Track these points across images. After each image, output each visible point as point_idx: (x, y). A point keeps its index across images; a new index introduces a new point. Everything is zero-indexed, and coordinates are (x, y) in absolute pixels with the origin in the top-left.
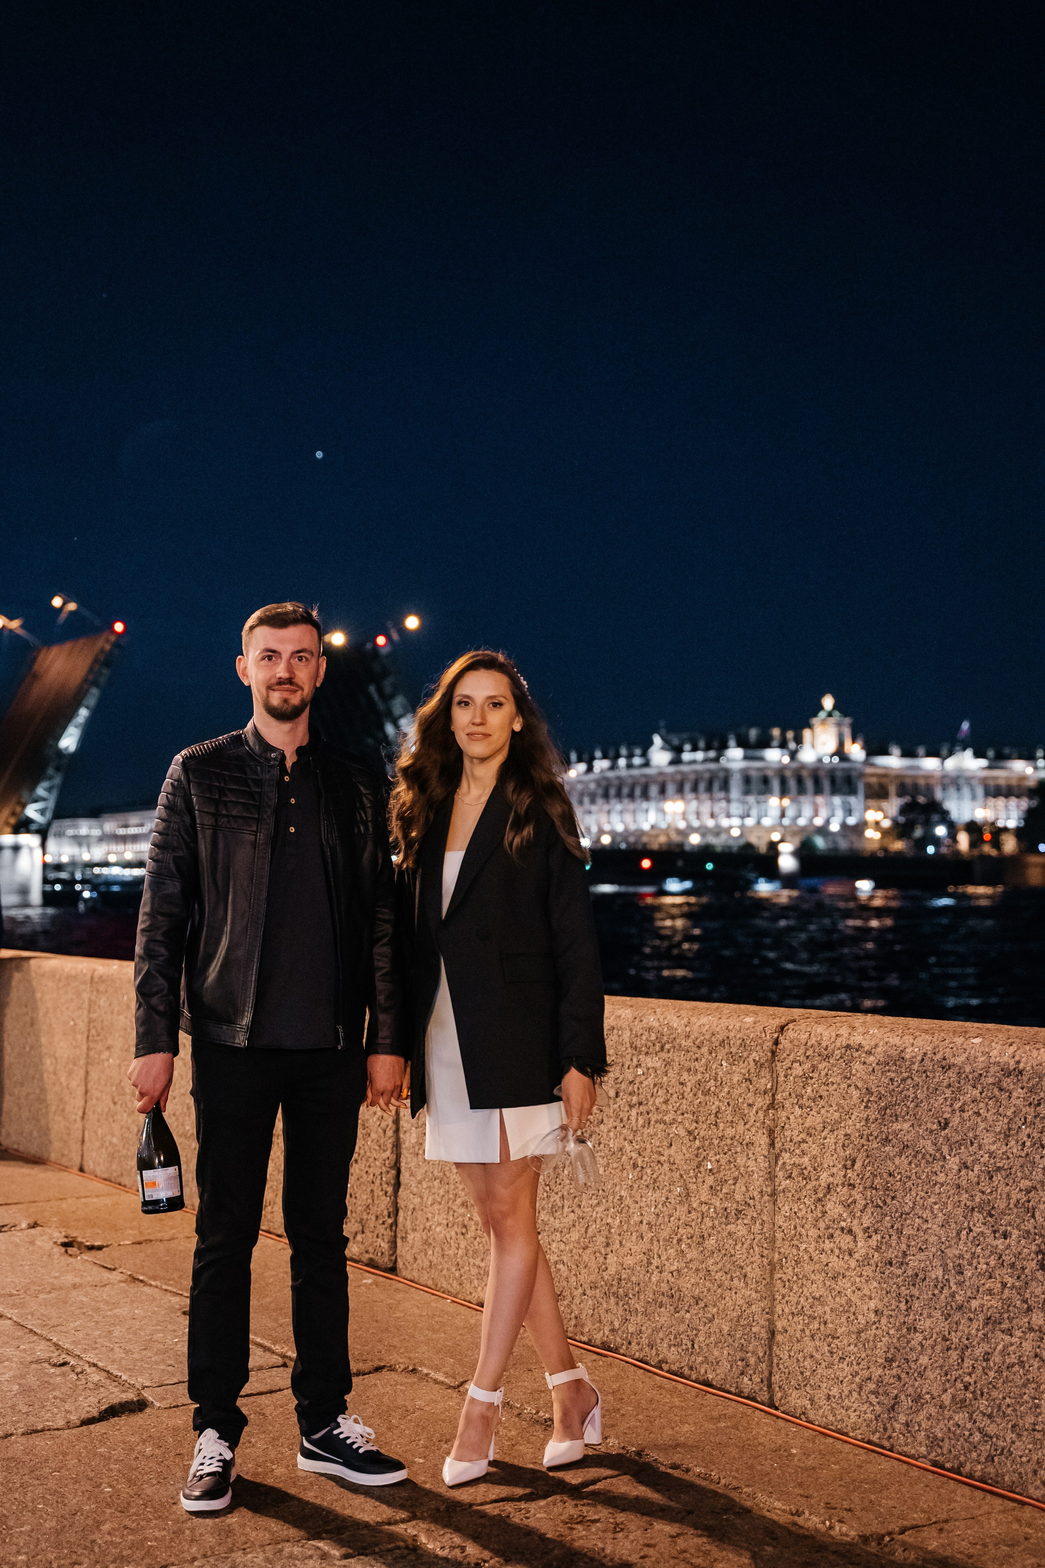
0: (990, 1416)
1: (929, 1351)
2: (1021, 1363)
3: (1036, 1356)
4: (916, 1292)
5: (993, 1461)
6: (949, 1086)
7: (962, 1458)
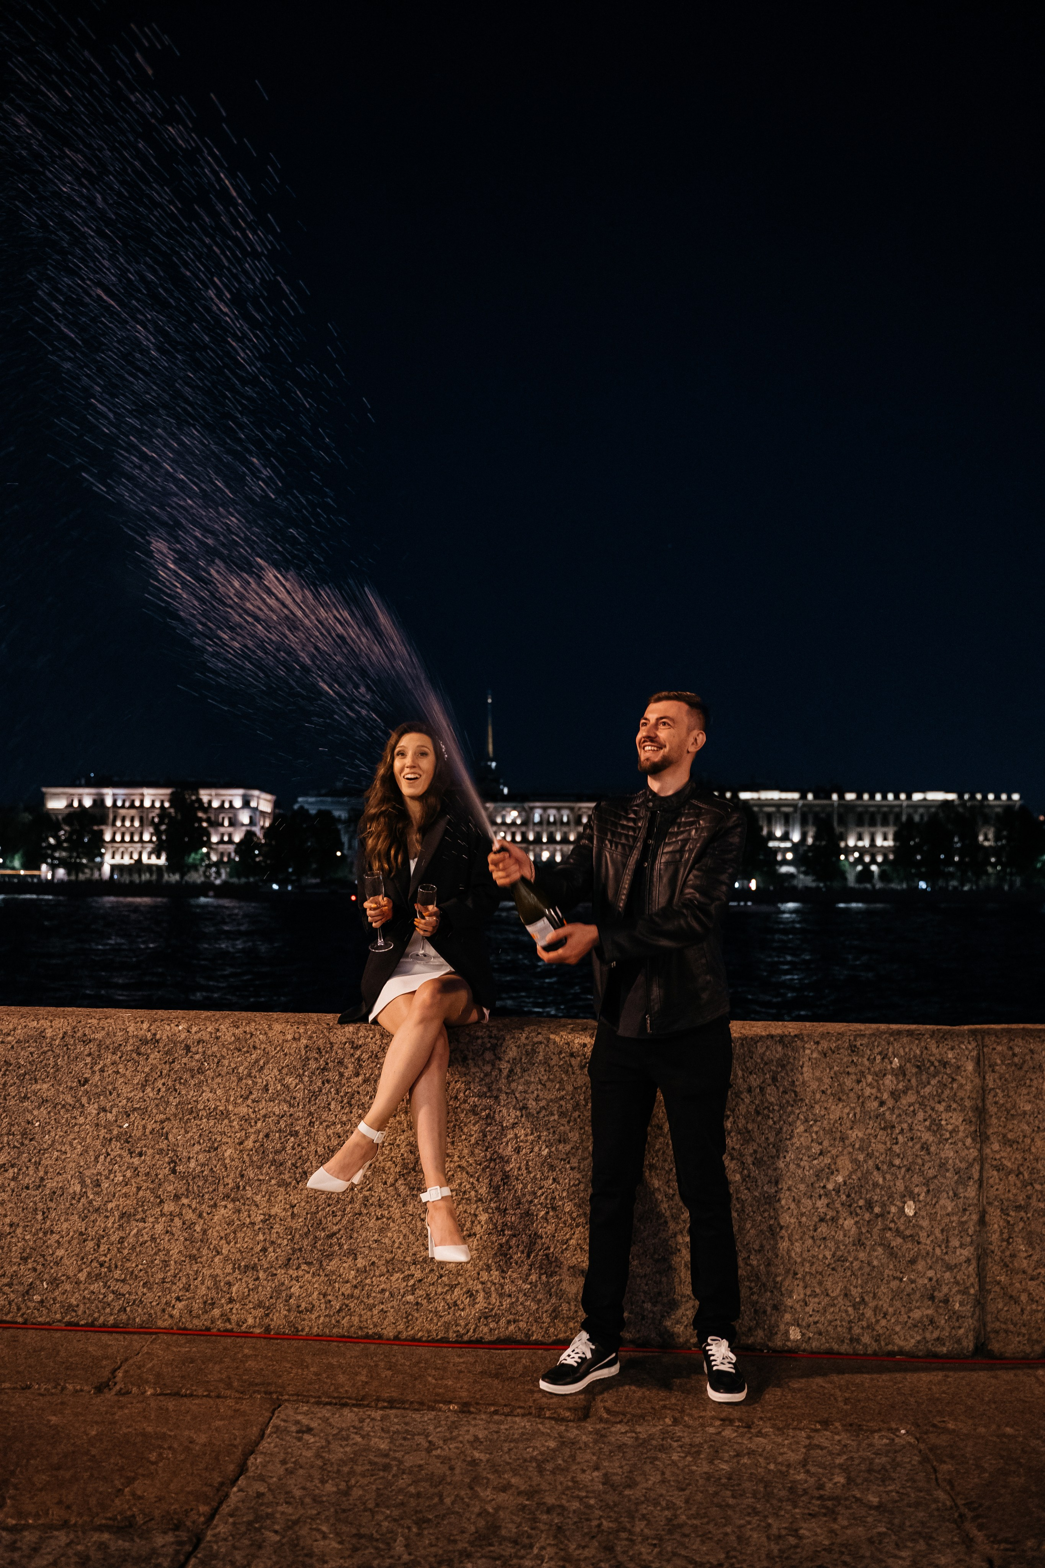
0: (123, 1281)
1: (66, 1245)
4: (52, 1205)
5: (125, 1310)
6: (89, 1055)
7: (96, 1315)
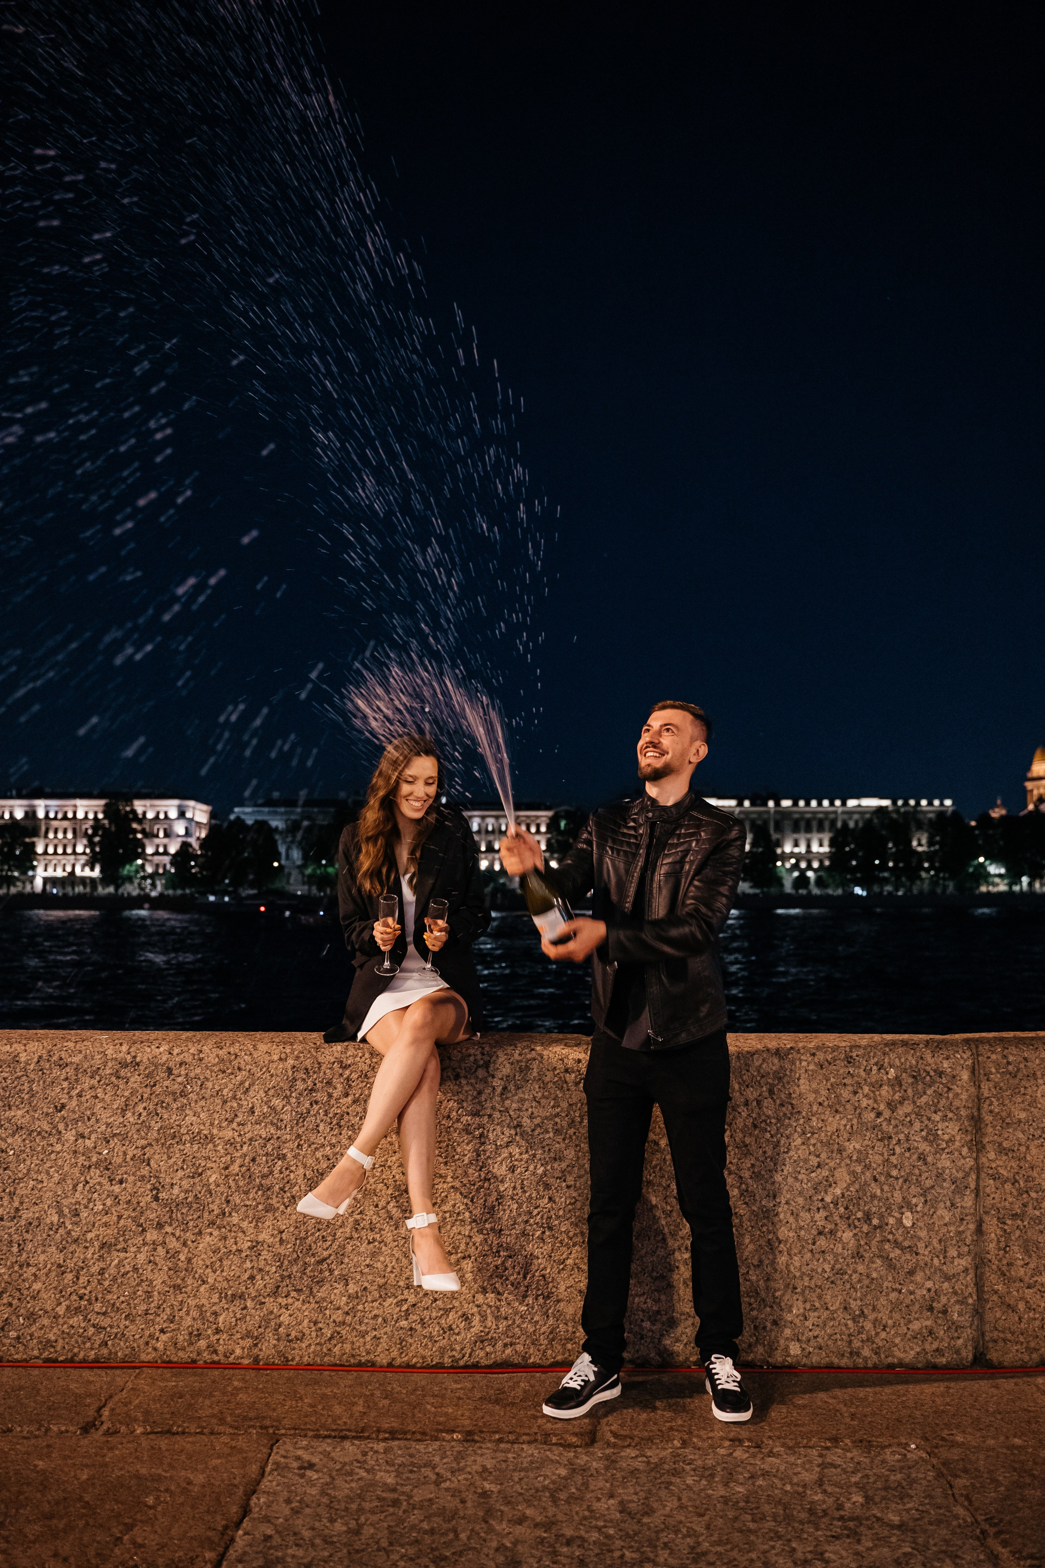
0: (104, 1314)
2: (135, 1269)
3: (150, 1262)
4: (28, 1236)
5: (106, 1344)
6: (66, 1079)
7: (76, 1350)
